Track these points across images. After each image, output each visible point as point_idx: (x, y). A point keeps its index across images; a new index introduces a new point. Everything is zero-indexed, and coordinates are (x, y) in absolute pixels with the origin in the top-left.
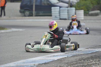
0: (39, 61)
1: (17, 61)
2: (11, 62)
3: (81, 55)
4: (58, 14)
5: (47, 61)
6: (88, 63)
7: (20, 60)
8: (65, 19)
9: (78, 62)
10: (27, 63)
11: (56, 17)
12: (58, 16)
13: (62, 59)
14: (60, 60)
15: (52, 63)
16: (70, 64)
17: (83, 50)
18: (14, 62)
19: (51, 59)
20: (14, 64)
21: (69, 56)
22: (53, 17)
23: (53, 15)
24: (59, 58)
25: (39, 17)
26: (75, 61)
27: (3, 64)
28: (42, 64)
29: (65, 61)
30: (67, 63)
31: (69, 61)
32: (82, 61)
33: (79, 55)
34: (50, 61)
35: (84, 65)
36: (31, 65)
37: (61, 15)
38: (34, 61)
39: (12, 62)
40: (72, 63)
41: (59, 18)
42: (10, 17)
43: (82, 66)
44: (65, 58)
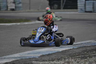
0: (44, 52)
1: (23, 52)
2: (16, 53)
3: (88, 46)
4: (84, 7)
5: (51, 53)
6: (90, 55)
7: (26, 51)
8: (91, 12)
9: (80, 54)
10: (31, 54)
11: (81, 10)
12: (84, 9)
13: (67, 51)
14: (64, 51)
15: (55, 54)
16: (72, 56)
17: (92, 42)
18: (20, 53)
19: (56, 51)
20: (19, 55)
21: (75, 48)
22: (79, 9)
23: (78, 7)
24: (64, 50)
25: (65, 10)
26: (78, 53)
27: (8, 55)
28: (46, 55)
29: (68, 52)
30: (70, 55)
31: (73, 53)
32: (86, 52)
33: (85, 47)
34: (54, 52)
35: (85, 57)
36: (33, 57)
37: (86, 8)
38: (39, 53)
39: (18, 53)
40: (75, 55)
41: (84, 11)
42: (38, 10)
43: (83, 57)
44: (70, 49)
